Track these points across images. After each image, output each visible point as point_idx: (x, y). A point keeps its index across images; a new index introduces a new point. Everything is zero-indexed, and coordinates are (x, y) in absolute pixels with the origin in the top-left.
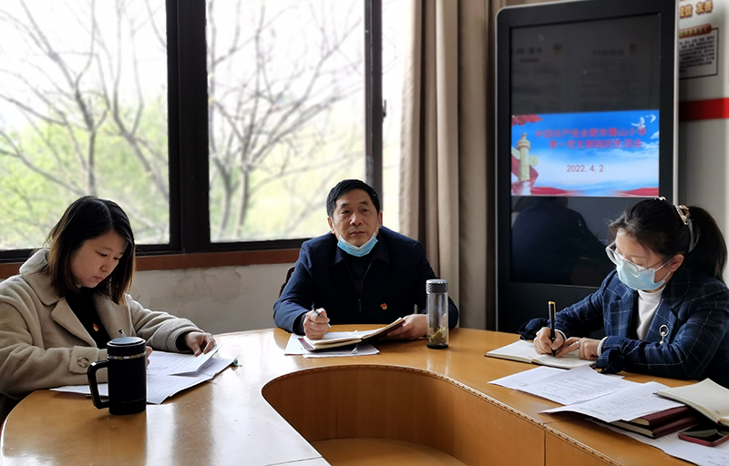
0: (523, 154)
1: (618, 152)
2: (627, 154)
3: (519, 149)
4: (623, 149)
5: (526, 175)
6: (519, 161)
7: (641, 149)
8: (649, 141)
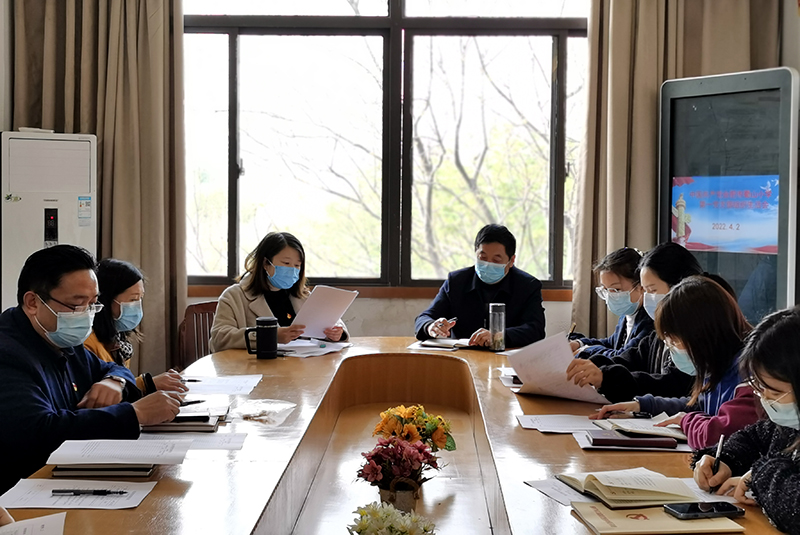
0: (681, 213)
1: (751, 212)
2: (757, 214)
3: (677, 207)
4: (755, 210)
5: (682, 231)
6: (677, 218)
7: (768, 210)
8: (773, 203)
